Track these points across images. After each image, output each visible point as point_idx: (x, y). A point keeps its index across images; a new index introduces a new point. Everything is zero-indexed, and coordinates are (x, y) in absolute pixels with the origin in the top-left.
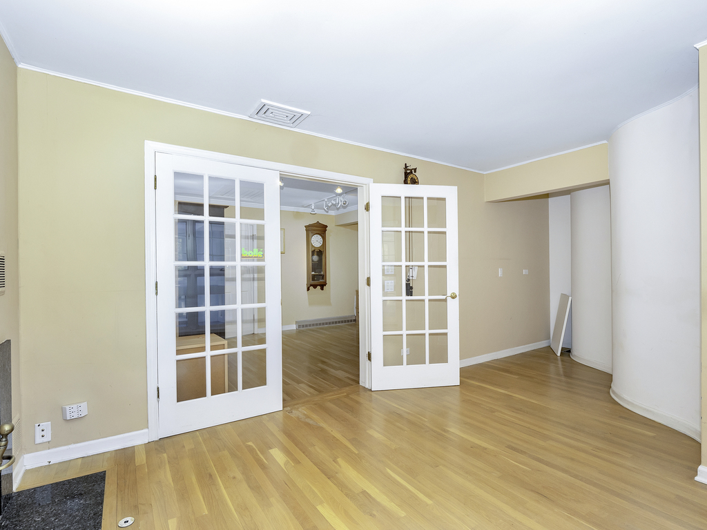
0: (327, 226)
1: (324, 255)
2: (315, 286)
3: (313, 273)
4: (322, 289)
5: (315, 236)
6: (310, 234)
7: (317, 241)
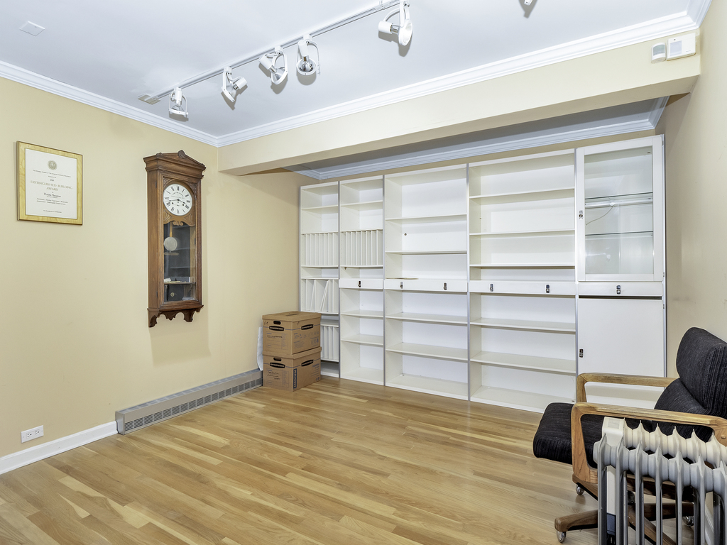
0: (202, 168)
1: (193, 236)
2: (170, 314)
3: (168, 281)
4: (189, 318)
5: (175, 186)
6: (161, 182)
7: (176, 200)
